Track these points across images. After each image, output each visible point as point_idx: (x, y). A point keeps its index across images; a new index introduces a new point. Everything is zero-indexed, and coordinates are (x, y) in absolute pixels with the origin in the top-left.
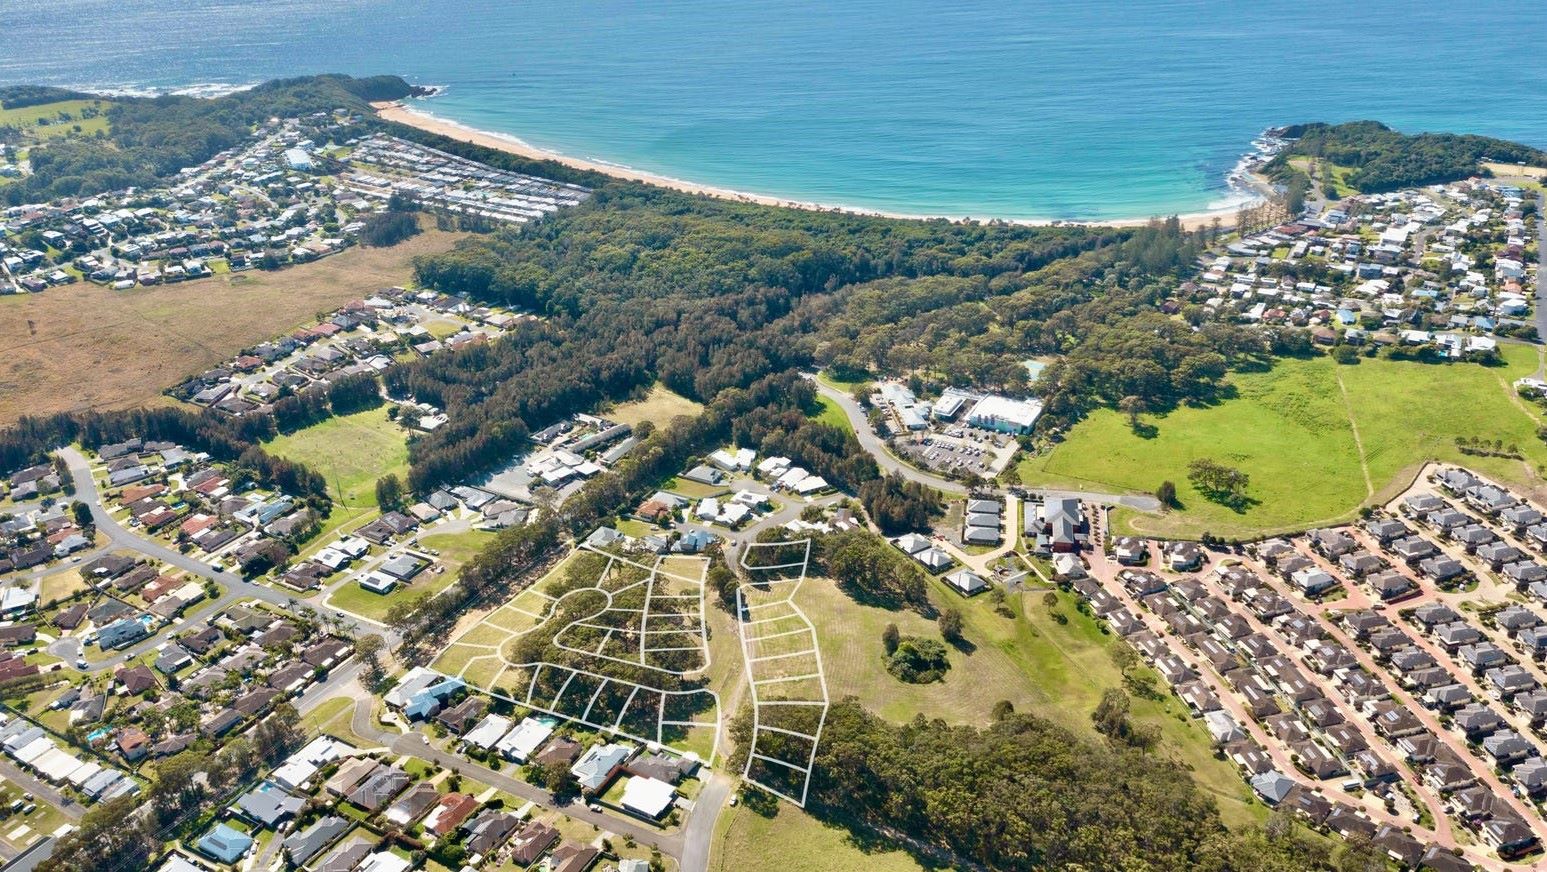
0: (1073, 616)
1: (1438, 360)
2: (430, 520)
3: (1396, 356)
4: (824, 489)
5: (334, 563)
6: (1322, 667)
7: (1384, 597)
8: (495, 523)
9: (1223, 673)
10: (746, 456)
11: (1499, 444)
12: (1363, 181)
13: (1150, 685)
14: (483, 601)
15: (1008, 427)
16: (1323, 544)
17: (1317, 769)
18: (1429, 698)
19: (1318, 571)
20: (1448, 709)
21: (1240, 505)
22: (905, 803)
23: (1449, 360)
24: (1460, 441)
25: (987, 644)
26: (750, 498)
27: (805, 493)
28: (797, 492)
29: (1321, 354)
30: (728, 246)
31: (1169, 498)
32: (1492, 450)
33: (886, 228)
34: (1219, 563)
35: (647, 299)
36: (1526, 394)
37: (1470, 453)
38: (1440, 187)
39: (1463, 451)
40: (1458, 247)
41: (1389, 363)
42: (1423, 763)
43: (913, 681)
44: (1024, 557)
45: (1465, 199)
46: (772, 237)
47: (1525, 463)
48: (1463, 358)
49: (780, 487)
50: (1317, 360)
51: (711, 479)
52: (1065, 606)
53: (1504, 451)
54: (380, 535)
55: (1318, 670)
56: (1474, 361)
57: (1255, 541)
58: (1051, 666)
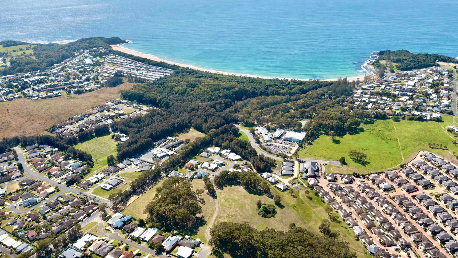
0: (314, 197)
1: (423, 120)
2: (123, 168)
3: (411, 119)
4: (240, 159)
5: (94, 181)
6: (388, 213)
7: (407, 192)
8: (142, 169)
9: (359, 215)
10: (217, 149)
11: (441, 145)
12: (402, 67)
13: (337, 218)
14: (138, 193)
15: (295, 141)
16: (389, 176)
17: (386, 244)
18: (420, 222)
19: (387, 184)
20: (426, 225)
21: (364, 164)
22: (262, 254)
23: (427, 120)
24: (430, 144)
25: (288, 206)
26: (218, 162)
27: (235, 160)
28: (232, 160)
29: (389, 118)
30: (214, 87)
31: (343, 162)
32: (439, 147)
34: (358, 181)
35: (189, 102)
36: (449, 130)
37: (433, 148)
38: (424, 69)
39: (431, 147)
40: (429, 87)
41: (409, 121)
42: (418, 242)
43: (265, 217)
44: (300, 180)
45: (432, 72)
46: (227, 84)
47: (449, 151)
48: (430, 120)
49: (227, 158)
50: (387, 120)
51: (207, 156)
52: (311, 194)
53: (443, 147)
54: (108, 173)
55: (387, 214)
56: (434, 120)
57: (369, 175)
58: (307, 212)
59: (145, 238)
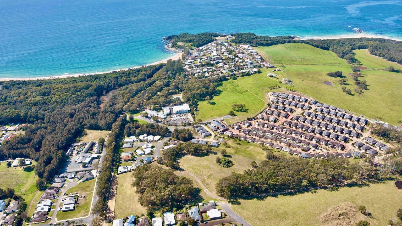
0: (240, 142)
1: (250, 75)
2: (62, 187)
3: (243, 76)
4: (161, 138)
5: (46, 209)
6: (290, 133)
7: (286, 118)
8: (84, 179)
9: (276, 141)
10: (133, 138)
12: (196, 45)
13: (267, 148)
14: (108, 197)
15: (185, 112)
16: (267, 112)
17: (307, 149)
18: (309, 131)
19: (272, 118)
20: (313, 132)
21: (246, 111)
23: (252, 74)
24: (270, 87)
25: (232, 154)
26: (148, 146)
27: (158, 141)
28: (155, 141)
29: (229, 79)
30: (72, 90)
31: (232, 114)
32: (275, 87)
33: (104, 76)
34: (253, 122)
35: (60, 109)
36: (270, 76)
37: (272, 89)
38: (210, 44)
39: (271, 89)
40: (228, 54)
41: (242, 77)
42: (318, 141)
44: (218, 135)
45: (217, 45)
47: (282, 88)
48: (254, 73)
49: (150, 141)
50: (229, 80)
51: (131, 146)
52: (238, 142)
53: (277, 87)
54: (52, 196)
55: (289, 134)
56: (256, 73)
57: (256, 116)
58: (248, 153)
59: (170, 222)
